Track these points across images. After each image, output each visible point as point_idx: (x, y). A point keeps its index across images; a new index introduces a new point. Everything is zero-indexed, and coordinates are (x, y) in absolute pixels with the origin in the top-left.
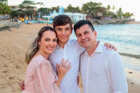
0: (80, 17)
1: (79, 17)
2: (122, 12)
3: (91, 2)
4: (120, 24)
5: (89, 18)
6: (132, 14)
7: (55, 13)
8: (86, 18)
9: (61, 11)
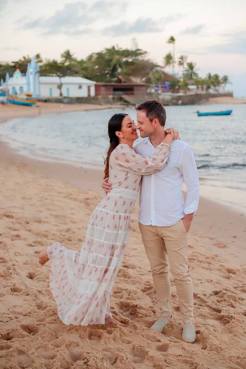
0: (80, 87)
1: (77, 86)
2: (196, 74)
3: (114, 48)
4: (183, 104)
5: (103, 89)
6: (225, 79)
7: (17, 78)
8: (96, 90)
9: (31, 73)
